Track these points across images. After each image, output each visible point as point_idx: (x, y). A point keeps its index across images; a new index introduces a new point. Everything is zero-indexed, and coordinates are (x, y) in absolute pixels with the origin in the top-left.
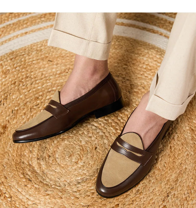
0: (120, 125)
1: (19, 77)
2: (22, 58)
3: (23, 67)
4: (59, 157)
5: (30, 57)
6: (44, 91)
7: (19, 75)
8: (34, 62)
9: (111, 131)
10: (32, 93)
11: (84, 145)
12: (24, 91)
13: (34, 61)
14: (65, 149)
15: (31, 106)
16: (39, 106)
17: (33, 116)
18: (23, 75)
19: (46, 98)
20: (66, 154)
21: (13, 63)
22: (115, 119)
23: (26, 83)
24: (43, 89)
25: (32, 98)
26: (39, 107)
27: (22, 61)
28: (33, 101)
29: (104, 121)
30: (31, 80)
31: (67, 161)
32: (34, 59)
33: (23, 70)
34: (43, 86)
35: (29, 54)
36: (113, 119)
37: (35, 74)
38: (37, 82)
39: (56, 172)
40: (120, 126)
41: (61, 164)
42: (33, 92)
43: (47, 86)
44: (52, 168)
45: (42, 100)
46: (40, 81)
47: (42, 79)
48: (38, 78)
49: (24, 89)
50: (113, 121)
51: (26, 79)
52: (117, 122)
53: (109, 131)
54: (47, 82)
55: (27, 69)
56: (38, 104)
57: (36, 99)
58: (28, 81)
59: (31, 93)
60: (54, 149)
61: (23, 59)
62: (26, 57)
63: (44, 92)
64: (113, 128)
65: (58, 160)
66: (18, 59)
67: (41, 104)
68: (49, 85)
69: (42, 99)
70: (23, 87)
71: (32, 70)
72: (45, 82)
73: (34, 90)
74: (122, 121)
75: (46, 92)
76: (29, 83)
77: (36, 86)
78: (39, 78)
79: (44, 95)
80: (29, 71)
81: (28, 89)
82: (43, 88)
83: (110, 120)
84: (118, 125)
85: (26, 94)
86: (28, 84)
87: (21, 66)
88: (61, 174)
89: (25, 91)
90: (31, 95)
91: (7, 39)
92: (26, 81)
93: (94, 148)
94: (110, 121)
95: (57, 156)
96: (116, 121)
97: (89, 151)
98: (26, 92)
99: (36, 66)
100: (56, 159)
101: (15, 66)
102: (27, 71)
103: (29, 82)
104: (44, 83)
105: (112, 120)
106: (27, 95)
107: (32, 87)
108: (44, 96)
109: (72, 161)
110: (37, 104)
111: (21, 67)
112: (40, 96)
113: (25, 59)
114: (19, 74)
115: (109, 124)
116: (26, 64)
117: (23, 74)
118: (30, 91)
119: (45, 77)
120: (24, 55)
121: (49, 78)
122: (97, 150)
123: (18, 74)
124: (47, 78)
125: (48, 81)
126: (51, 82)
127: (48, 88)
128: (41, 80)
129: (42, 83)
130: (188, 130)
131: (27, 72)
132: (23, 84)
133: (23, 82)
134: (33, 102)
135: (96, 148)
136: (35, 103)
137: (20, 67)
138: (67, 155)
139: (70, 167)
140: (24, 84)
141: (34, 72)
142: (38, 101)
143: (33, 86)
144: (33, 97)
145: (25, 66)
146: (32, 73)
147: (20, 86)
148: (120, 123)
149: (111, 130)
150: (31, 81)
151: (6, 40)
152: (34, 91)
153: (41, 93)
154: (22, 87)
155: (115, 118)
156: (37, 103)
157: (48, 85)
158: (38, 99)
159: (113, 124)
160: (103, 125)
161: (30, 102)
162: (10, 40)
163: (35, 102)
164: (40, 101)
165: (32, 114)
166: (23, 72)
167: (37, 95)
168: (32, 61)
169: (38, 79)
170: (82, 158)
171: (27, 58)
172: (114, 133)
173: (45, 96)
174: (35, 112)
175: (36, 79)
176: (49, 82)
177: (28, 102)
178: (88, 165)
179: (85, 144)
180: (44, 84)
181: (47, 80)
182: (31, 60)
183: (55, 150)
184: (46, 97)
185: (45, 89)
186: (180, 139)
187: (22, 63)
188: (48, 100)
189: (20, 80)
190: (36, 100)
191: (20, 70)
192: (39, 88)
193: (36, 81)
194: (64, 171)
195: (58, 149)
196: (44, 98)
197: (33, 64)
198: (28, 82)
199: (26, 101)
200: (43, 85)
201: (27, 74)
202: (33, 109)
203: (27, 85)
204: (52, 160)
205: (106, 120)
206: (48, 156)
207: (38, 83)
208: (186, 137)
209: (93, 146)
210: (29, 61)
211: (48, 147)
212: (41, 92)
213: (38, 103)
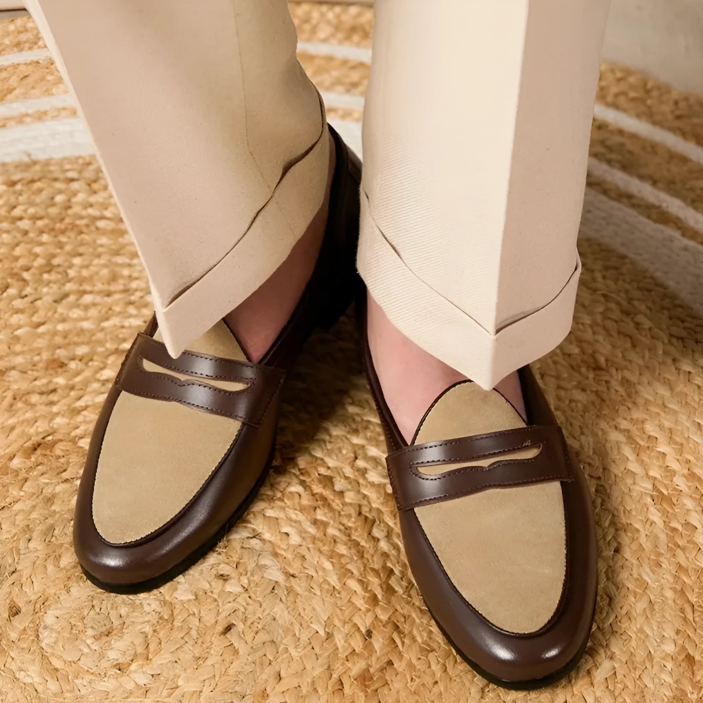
0: (368, 560)
1: (17, 259)
2: (60, 192)
3: (46, 225)
4: (55, 627)
5: (93, 199)
6: (101, 343)
7: (18, 251)
8: (101, 224)
9: (320, 573)
10: (47, 337)
11: (182, 602)
12: (15, 319)
13: (103, 218)
14: (95, 602)
15: (18, 389)
16: (54, 397)
17: (13, 428)
18: (37, 256)
19: (98, 376)
20: (93, 619)
21: (13, 200)
22: (356, 530)
23: (36, 289)
24: (100, 336)
25: (37, 358)
26: (52, 403)
27: (54, 205)
28: (37, 371)
29: (308, 523)
30: (64, 285)
31: (86, 650)
32: (108, 214)
33: (45, 238)
34: (105, 324)
35: (95, 186)
36: (350, 528)
37: (87, 267)
38: (88, 299)
39: (18, 679)
40: (365, 566)
41: (53, 654)
42: (55, 333)
43: (123, 327)
44: (10, 660)
45: (77, 379)
46: (98, 299)
47: (109, 294)
48: (94, 285)
49: (18, 311)
50: (345, 534)
51: (41, 275)
52: (363, 543)
53: (311, 572)
54: (126, 312)
55: (63, 239)
56: (54, 391)
57: (53, 368)
58: (48, 283)
59: (40, 336)
60: (48, 587)
61: (59, 198)
62: (75, 194)
63: (100, 349)
64: (332, 563)
65: (47, 638)
66: (40, 191)
67: (67, 391)
68: (130, 327)
69: (78, 374)
70: (18, 303)
71: (81, 250)
72: (117, 309)
73: (60, 327)
74: (383, 545)
75: (107, 349)
76: (48, 294)
77: (76, 313)
78: (99, 286)
79: (91, 360)
80: (68, 248)
81: (35, 319)
82: (102, 330)
83: (333, 526)
84: (362, 557)
85: (18, 332)
86: (45, 299)
87: (41, 218)
88: (35, 694)
89: (22, 322)
90: (40, 345)
91: (30, 111)
92: (39, 281)
93: (220, 628)
94: (331, 531)
95: (49, 619)
96: (359, 540)
97: (194, 633)
98: (20, 327)
99: (103, 240)
100: (41, 630)
101: (17, 212)
102: (61, 245)
103: (51, 291)
104: (114, 311)
105: (342, 528)
106: (21, 341)
107: (55, 312)
108: (90, 364)
109: (102, 656)
110: (51, 387)
111: (40, 223)
112: (73, 359)
113: (69, 200)
114: (22, 245)
115: (324, 545)
116: (68, 220)
117: (38, 250)
118: (41, 329)
119: (126, 291)
120: (72, 180)
121: (142, 297)
122: (232, 636)
123: (17, 245)
124: (133, 298)
125: (132, 310)
126: (143, 316)
127: (121, 336)
128: (106, 299)
129: (103, 312)
130: (667, 655)
131: (58, 251)
132: (21, 291)
133: (24, 280)
134: (35, 374)
135: (228, 628)
136: (44, 381)
137: (34, 223)
138: (92, 627)
139: (88, 677)
140: (28, 290)
141: (85, 257)
142: (57, 375)
143: (60, 309)
144: (45, 356)
145: (58, 226)
146: (77, 261)
147: (5, 294)
148: (371, 551)
149: (324, 569)
150: (60, 288)
151: (27, 115)
152: (59, 331)
153: (81, 350)
154: (12, 298)
155: (359, 523)
156: (50, 382)
157: (126, 324)
158: (60, 370)
159: (342, 549)
160: (295, 539)
161: (24, 372)
162: (40, 116)
163: (44, 377)
164: (69, 380)
165: (11, 421)
166: (41, 244)
167: (61, 353)
168: (95, 219)
169: (96, 289)
170: (150, 656)
171: (81, 197)
172: (329, 584)
173: (96, 363)
174: (29, 415)
175: (87, 287)
176: (135, 316)
177: (14, 368)
178: (165, 692)
179: (189, 601)
180: (113, 315)
181: (131, 303)
182: (91, 211)
183: (52, 591)
184: (102, 369)
185: (108, 337)
186: (620, 686)
187: (53, 211)
188: (103, 385)
189: (15, 271)
190: (52, 372)
191: (31, 235)
192: (86, 325)
193: (81, 296)
194: (53, 686)
195: (64, 592)
196: (87, 373)
197: (97, 228)
198: (45, 290)
199: (9, 361)
200: (107, 319)
201: (54, 256)
202: (26, 403)
203: (40, 299)
204: (21, 628)
205: (315, 522)
206: (11, 608)
207: (86, 308)
208: (650, 685)
209: (220, 618)
210: (84, 213)
211: (26, 573)
212: (87, 343)
213: (57, 384)
